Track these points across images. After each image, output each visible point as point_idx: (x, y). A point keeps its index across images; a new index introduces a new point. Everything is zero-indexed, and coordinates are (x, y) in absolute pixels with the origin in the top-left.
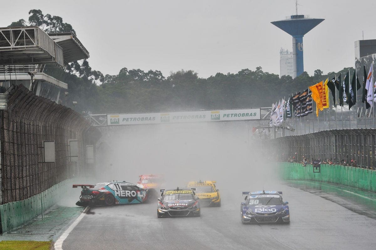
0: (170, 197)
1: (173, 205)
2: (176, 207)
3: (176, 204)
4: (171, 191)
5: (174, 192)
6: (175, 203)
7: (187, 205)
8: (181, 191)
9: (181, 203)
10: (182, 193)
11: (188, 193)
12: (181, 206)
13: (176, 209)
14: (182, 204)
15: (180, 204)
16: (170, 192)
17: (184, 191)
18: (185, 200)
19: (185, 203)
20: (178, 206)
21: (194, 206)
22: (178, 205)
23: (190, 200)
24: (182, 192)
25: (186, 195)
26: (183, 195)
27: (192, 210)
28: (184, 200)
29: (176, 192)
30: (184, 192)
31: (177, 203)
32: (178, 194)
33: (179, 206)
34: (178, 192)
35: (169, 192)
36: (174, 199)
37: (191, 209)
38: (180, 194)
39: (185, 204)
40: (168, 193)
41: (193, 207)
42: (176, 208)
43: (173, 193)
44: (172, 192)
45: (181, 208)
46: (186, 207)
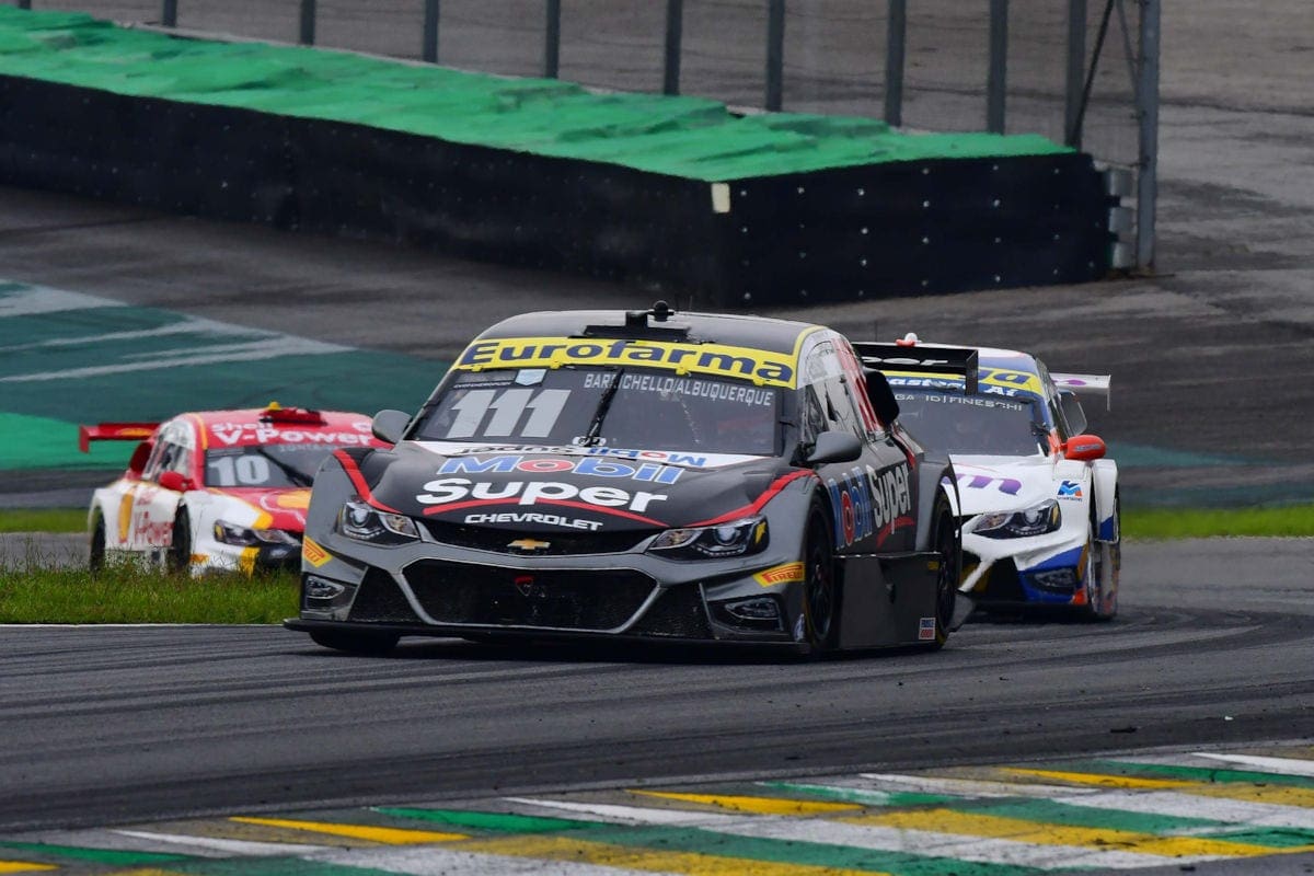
2: (502, 518)
5: (573, 352)
6: (515, 478)
8: (668, 347)
9: (582, 482)
10: (664, 363)
11: (735, 371)
12: (573, 509)
13: (502, 548)
14: (590, 495)
15: (569, 491)
16: (528, 353)
17: (703, 348)
19: (632, 489)
21: (726, 532)
22: (533, 494)
23: (714, 460)
24: (676, 357)
27: (690, 571)
29: (596, 351)
30: (689, 364)
31: (526, 479)
33: (540, 507)
34: (624, 359)
36: (540, 425)
37: (688, 554)
38: (639, 382)
40: (507, 354)
42: (496, 538)
43: (559, 358)
44: (547, 352)
45: (563, 541)
46: (619, 532)
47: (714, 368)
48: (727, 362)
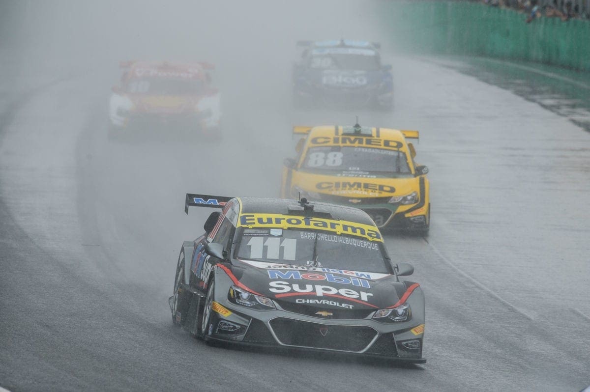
0: (273, 245)
1: (296, 288)
2: (311, 302)
3: (309, 288)
4: (273, 216)
6: (305, 282)
7: (364, 296)
8: (328, 221)
9: (338, 287)
10: (329, 229)
11: (358, 233)
12: (338, 298)
13: (313, 314)
14: (343, 292)
15: (334, 291)
16: (270, 221)
17: (342, 222)
18: (349, 273)
19: (358, 289)
20: (320, 298)
22: (319, 291)
23: (375, 276)
24: (333, 226)
25: (355, 243)
26: (336, 240)
27: (388, 328)
28: (344, 272)
29: (299, 222)
32: (312, 236)
34: (312, 226)
35: (265, 217)
37: (387, 320)
38: (323, 237)
39: (354, 295)
40: (260, 221)
41: (395, 313)
42: (310, 310)
43: (284, 224)
44: (278, 221)
45: (337, 313)
46: (361, 311)
47: (350, 232)
48: (354, 230)
